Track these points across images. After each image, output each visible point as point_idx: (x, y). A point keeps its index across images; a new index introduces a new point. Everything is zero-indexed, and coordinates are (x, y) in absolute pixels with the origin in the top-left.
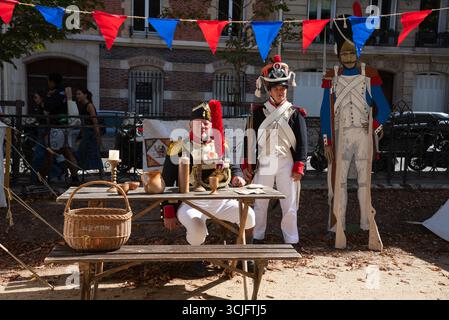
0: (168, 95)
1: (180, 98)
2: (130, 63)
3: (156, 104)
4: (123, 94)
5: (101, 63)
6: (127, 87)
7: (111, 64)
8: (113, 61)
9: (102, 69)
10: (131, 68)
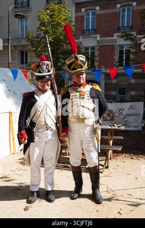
0: (133, 93)
1: (137, 94)
2: (117, 80)
3: (127, 96)
4: (114, 93)
5: (105, 81)
6: (116, 90)
7: (109, 81)
8: (110, 80)
9: (105, 83)
10: (117, 83)
